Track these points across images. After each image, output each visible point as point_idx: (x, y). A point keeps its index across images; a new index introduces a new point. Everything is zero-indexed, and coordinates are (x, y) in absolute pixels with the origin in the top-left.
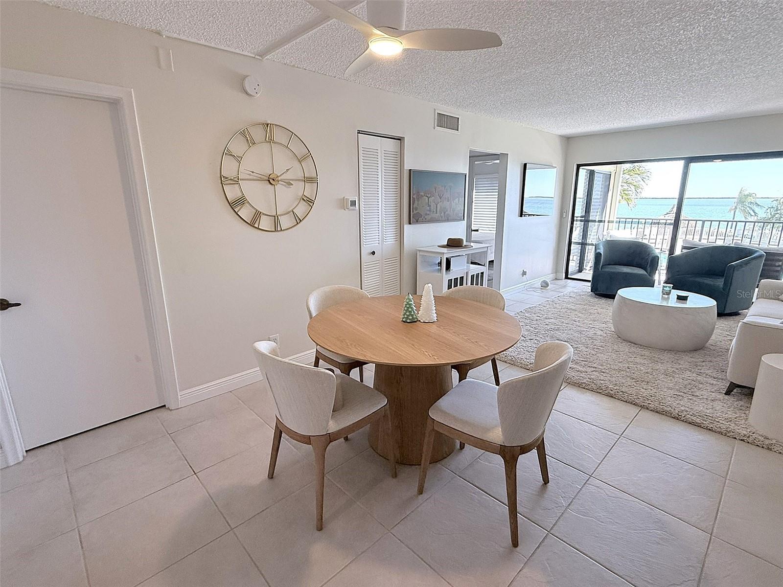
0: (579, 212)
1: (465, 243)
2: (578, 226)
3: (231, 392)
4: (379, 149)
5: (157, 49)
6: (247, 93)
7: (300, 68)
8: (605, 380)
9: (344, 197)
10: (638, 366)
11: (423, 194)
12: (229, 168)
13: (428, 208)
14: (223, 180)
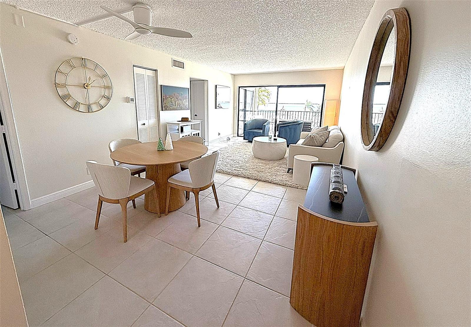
0: (242, 107)
1: (190, 120)
2: (241, 113)
3: (64, 198)
4: (145, 75)
5: (13, 14)
6: (70, 42)
7: (100, 33)
8: (247, 173)
9: (127, 97)
10: (260, 167)
11: (168, 97)
12: (60, 79)
13: (171, 103)
14: (56, 85)
